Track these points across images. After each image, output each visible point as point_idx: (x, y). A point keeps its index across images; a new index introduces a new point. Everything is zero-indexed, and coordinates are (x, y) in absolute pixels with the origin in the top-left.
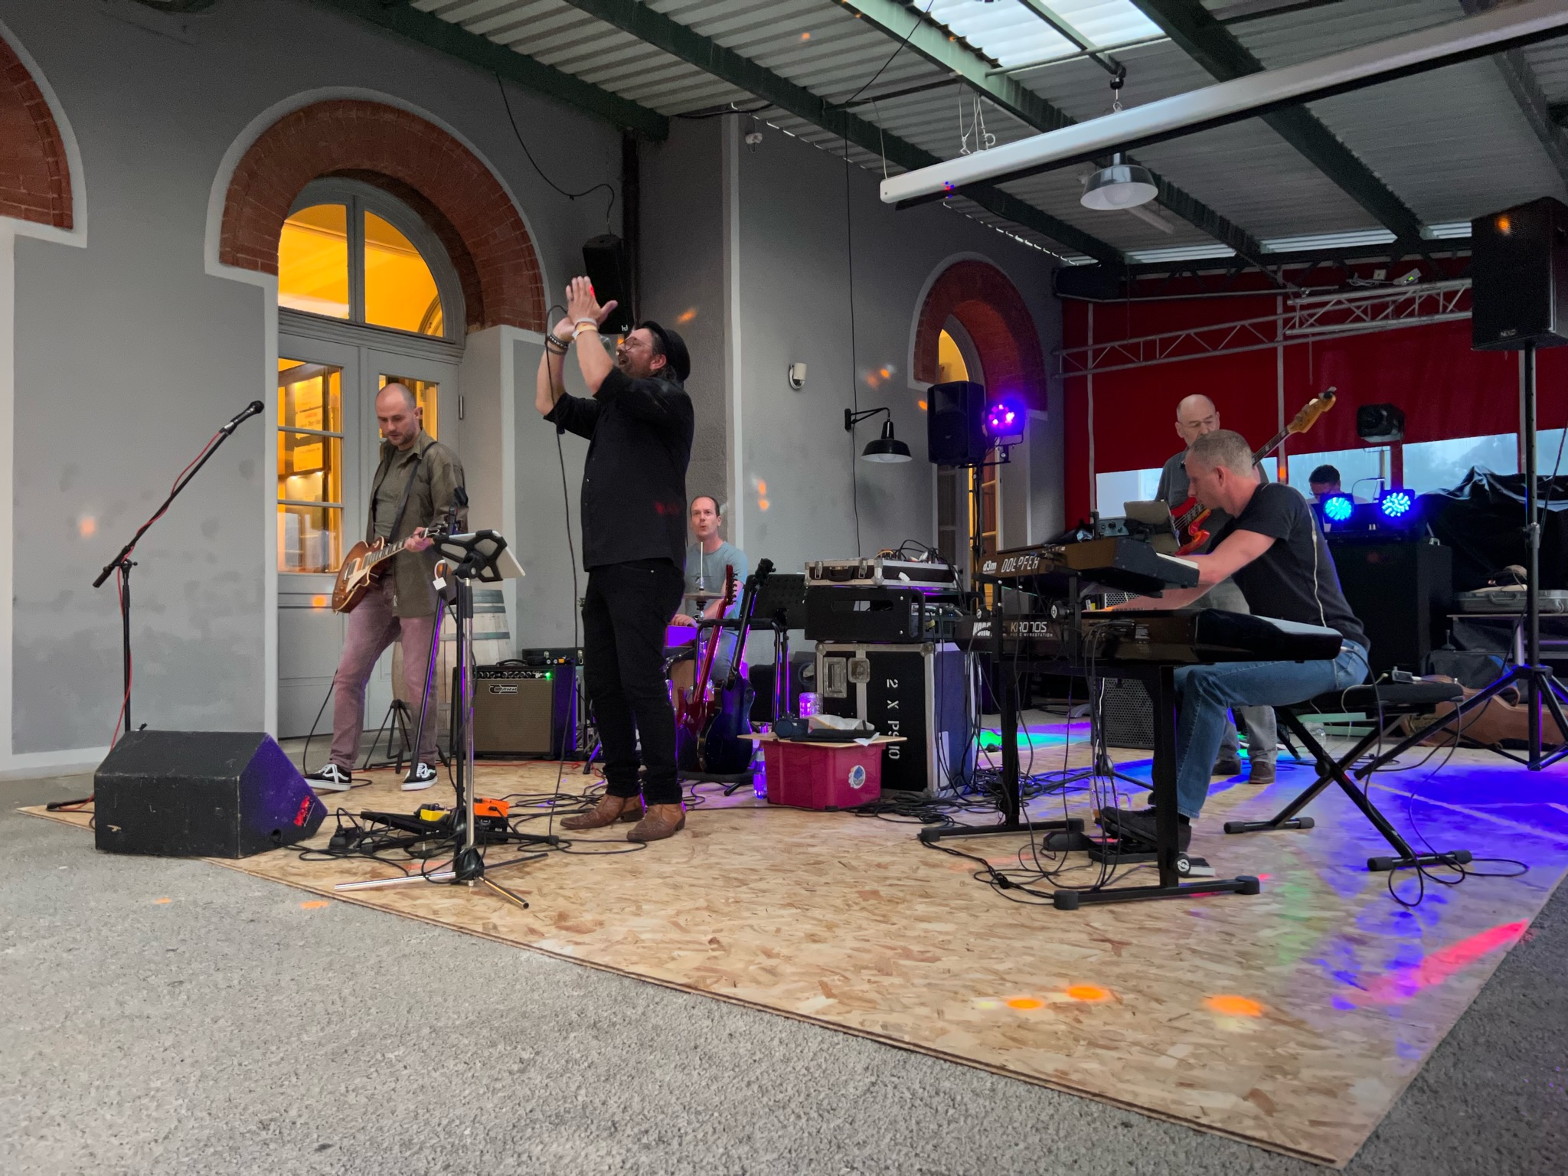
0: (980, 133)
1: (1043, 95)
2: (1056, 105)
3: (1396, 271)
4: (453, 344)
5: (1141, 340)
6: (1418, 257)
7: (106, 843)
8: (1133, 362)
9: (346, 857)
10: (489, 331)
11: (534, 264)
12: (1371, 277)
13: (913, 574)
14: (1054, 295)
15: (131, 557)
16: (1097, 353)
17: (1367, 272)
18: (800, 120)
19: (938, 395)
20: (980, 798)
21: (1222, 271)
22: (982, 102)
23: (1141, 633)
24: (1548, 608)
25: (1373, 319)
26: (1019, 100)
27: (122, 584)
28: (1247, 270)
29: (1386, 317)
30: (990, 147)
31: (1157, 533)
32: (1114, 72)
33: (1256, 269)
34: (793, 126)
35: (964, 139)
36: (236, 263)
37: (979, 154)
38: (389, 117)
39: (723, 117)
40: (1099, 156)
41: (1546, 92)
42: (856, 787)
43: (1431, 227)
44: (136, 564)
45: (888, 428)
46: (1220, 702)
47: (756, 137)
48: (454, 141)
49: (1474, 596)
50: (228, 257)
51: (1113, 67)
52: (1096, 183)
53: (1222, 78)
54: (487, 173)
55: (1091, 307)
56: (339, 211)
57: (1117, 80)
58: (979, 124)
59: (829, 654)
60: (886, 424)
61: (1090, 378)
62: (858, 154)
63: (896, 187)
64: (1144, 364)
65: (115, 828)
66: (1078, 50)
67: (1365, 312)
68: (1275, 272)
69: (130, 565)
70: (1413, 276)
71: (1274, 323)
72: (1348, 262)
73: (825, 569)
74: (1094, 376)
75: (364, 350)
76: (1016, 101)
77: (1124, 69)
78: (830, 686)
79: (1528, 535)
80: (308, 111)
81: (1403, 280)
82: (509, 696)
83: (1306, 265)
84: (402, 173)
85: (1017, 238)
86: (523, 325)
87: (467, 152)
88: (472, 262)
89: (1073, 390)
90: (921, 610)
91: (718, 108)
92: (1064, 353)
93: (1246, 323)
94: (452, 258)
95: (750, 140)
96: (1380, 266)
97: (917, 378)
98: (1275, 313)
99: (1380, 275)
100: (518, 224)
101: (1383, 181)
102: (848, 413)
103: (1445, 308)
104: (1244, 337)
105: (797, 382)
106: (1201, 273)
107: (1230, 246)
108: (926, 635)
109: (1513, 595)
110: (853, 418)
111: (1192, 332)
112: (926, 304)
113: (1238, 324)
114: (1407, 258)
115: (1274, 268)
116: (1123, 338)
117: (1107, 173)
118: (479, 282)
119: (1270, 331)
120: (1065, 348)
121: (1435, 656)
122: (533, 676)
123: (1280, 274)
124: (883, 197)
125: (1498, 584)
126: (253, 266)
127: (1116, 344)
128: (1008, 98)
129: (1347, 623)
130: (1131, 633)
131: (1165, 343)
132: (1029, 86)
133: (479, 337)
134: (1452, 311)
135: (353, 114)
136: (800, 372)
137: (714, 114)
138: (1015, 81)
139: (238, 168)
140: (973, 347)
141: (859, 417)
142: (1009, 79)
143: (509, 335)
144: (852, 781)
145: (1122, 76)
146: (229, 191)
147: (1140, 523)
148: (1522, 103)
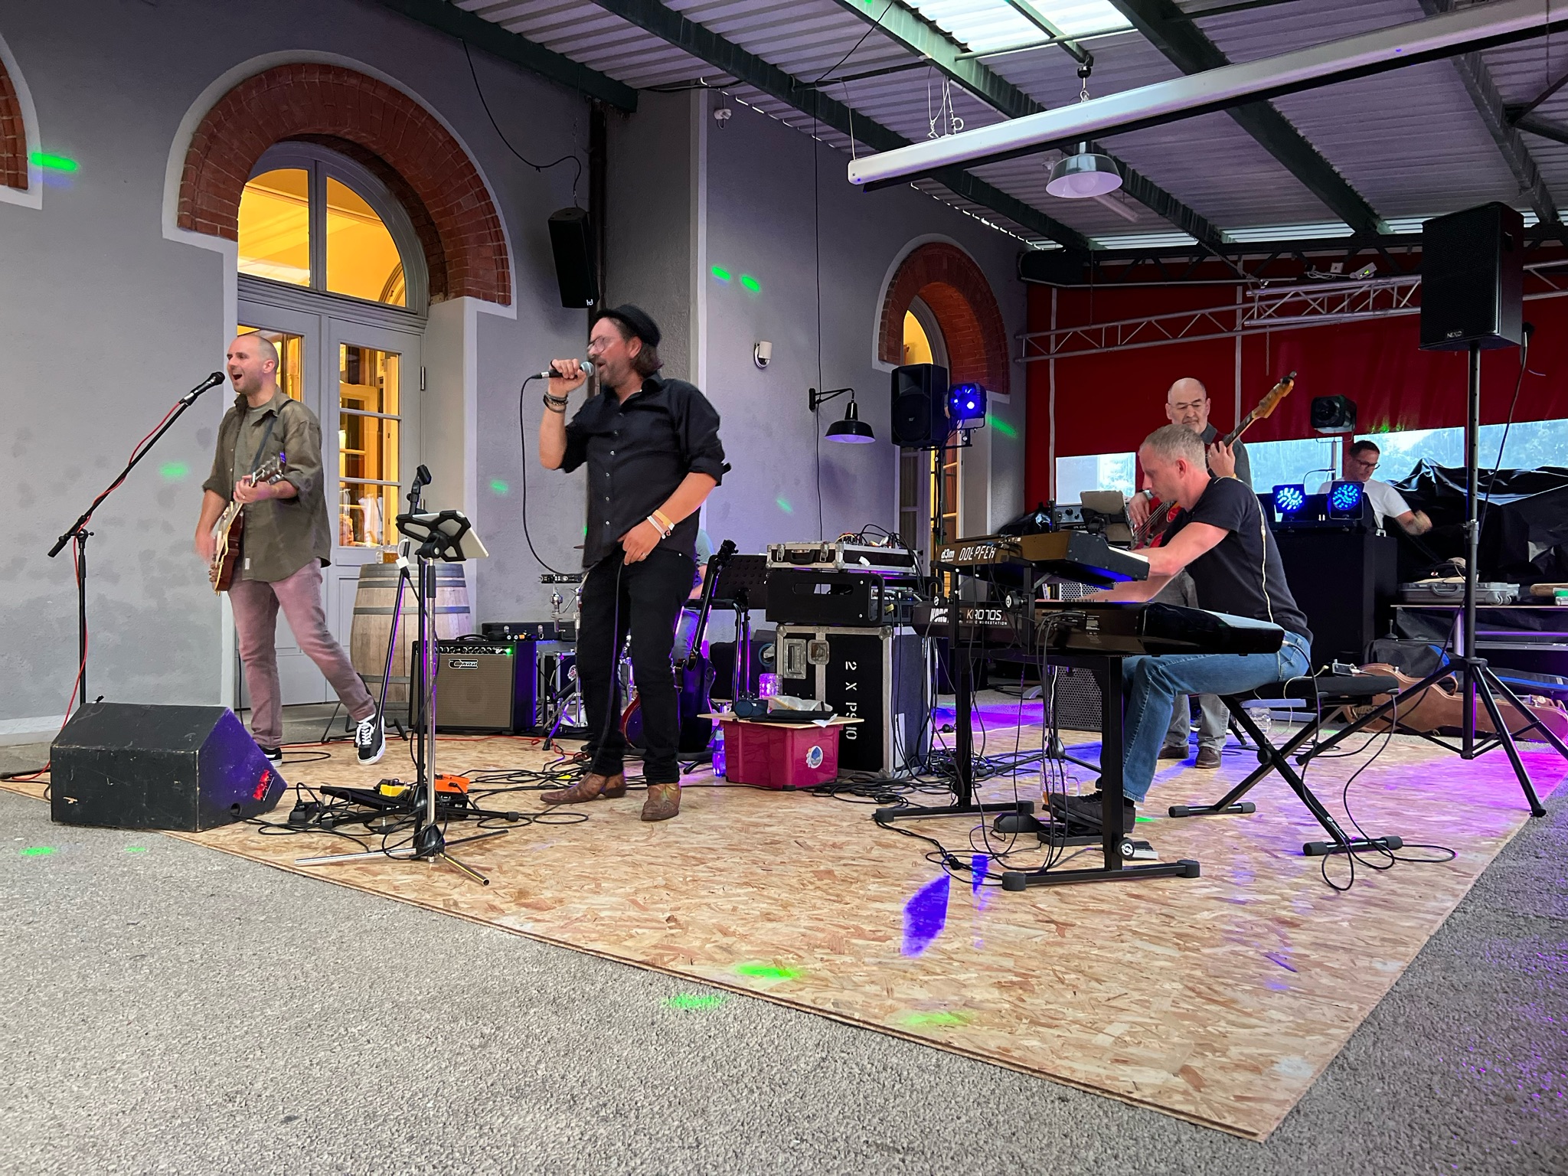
0: (949, 116)
1: (1012, 81)
2: (1024, 91)
3: (1353, 264)
4: (416, 314)
5: (1104, 326)
6: (1374, 251)
7: (62, 815)
8: (1096, 348)
9: (306, 832)
10: (453, 302)
11: (499, 235)
12: (1329, 270)
13: (874, 558)
14: (1019, 279)
15: (87, 527)
16: (1059, 338)
17: (1324, 264)
18: (769, 97)
19: (902, 377)
20: (933, 779)
21: (1185, 260)
22: (950, 85)
23: (1092, 625)
24: (1488, 600)
25: (1329, 312)
26: (988, 85)
27: (78, 554)
28: (1208, 259)
29: (1342, 311)
30: (958, 132)
31: (1112, 523)
32: (1081, 61)
33: (1218, 258)
34: (763, 103)
35: (932, 122)
36: (193, 227)
37: (947, 138)
38: (354, 81)
39: (693, 93)
40: (1066, 144)
41: (1502, 93)
42: (813, 767)
43: (1388, 222)
44: (92, 534)
45: (852, 410)
46: (1168, 690)
47: (724, 113)
48: (418, 107)
49: (1417, 586)
50: (188, 221)
51: (1081, 55)
52: (1061, 171)
53: (1188, 72)
54: (452, 141)
55: (1054, 292)
56: (301, 176)
57: (1085, 68)
58: (948, 107)
59: (789, 636)
60: (849, 405)
61: (1052, 362)
62: (825, 132)
63: (865, 168)
64: (1106, 350)
65: (72, 801)
66: (1047, 37)
67: (1321, 305)
68: (1235, 263)
69: (86, 535)
70: (1369, 269)
71: (1234, 311)
72: (1306, 254)
73: (787, 552)
74: (1056, 360)
75: (325, 319)
76: (984, 87)
77: (1092, 59)
78: (790, 667)
79: (1468, 532)
80: (271, 74)
81: (1359, 274)
82: (469, 670)
83: (1266, 256)
84: (365, 138)
85: (983, 221)
86: (487, 298)
87: (430, 117)
88: (437, 232)
89: (1035, 375)
90: (880, 594)
91: (688, 82)
92: (1028, 336)
93: (1207, 311)
94: (416, 228)
95: (718, 116)
96: (1337, 259)
97: (881, 359)
98: (1235, 304)
99: (1337, 268)
100: (484, 195)
101: (1342, 176)
102: (812, 392)
103: (1399, 302)
104: (1204, 326)
105: (762, 361)
106: (1163, 261)
107: (1192, 234)
108: (884, 619)
109: (1455, 586)
110: (817, 398)
111: (1153, 319)
112: (891, 285)
113: (1199, 313)
114: (1363, 252)
115: (1234, 258)
116: (1087, 324)
117: (1072, 162)
118: (443, 252)
119: (1229, 320)
120: (1029, 332)
121: (1378, 645)
122: (494, 652)
123: (1240, 265)
124: (850, 178)
125: (1441, 576)
126: (212, 231)
127: (1078, 330)
128: (977, 81)
129: (1291, 616)
130: (1082, 624)
131: (1126, 331)
132: (998, 72)
133: (443, 308)
134: (1405, 306)
135: (316, 79)
136: (765, 351)
137: (682, 88)
138: (984, 66)
139: (198, 130)
140: (938, 331)
141: (823, 397)
142: (978, 63)
143: (472, 307)
144: (809, 761)
145: (1089, 65)
146: (189, 153)
147: (1096, 513)
148: (1478, 104)
